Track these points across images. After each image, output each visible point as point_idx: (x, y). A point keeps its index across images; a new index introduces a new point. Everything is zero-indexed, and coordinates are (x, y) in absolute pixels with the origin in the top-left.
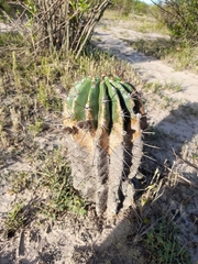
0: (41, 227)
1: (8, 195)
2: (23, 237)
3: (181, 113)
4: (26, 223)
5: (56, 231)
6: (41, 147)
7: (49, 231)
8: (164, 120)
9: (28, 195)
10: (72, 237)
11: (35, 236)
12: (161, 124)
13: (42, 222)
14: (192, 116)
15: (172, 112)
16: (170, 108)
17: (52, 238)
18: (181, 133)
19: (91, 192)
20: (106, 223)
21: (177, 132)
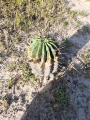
0: (20, 85)
1: (7, 72)
2: (14, 88)
3: (82, 31)
4: (15, 84)
5: (26, 86)
6: (19, 50)
7: (23, 86)
8: (74, 35)
9: (15, 73)
10: (31, 89)
11: (18, 88)
12: (72, 37)
13: (21, 83)
14: (87, 33)
15: (78, 31)
16: (78, 28)
17: (24, 89)
18: (80, 43)
19: (38, 76)
20: (43, 84)
21: (78, 42)
